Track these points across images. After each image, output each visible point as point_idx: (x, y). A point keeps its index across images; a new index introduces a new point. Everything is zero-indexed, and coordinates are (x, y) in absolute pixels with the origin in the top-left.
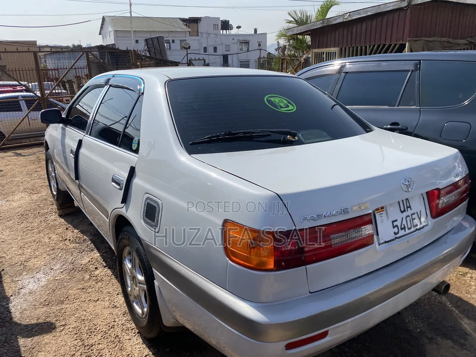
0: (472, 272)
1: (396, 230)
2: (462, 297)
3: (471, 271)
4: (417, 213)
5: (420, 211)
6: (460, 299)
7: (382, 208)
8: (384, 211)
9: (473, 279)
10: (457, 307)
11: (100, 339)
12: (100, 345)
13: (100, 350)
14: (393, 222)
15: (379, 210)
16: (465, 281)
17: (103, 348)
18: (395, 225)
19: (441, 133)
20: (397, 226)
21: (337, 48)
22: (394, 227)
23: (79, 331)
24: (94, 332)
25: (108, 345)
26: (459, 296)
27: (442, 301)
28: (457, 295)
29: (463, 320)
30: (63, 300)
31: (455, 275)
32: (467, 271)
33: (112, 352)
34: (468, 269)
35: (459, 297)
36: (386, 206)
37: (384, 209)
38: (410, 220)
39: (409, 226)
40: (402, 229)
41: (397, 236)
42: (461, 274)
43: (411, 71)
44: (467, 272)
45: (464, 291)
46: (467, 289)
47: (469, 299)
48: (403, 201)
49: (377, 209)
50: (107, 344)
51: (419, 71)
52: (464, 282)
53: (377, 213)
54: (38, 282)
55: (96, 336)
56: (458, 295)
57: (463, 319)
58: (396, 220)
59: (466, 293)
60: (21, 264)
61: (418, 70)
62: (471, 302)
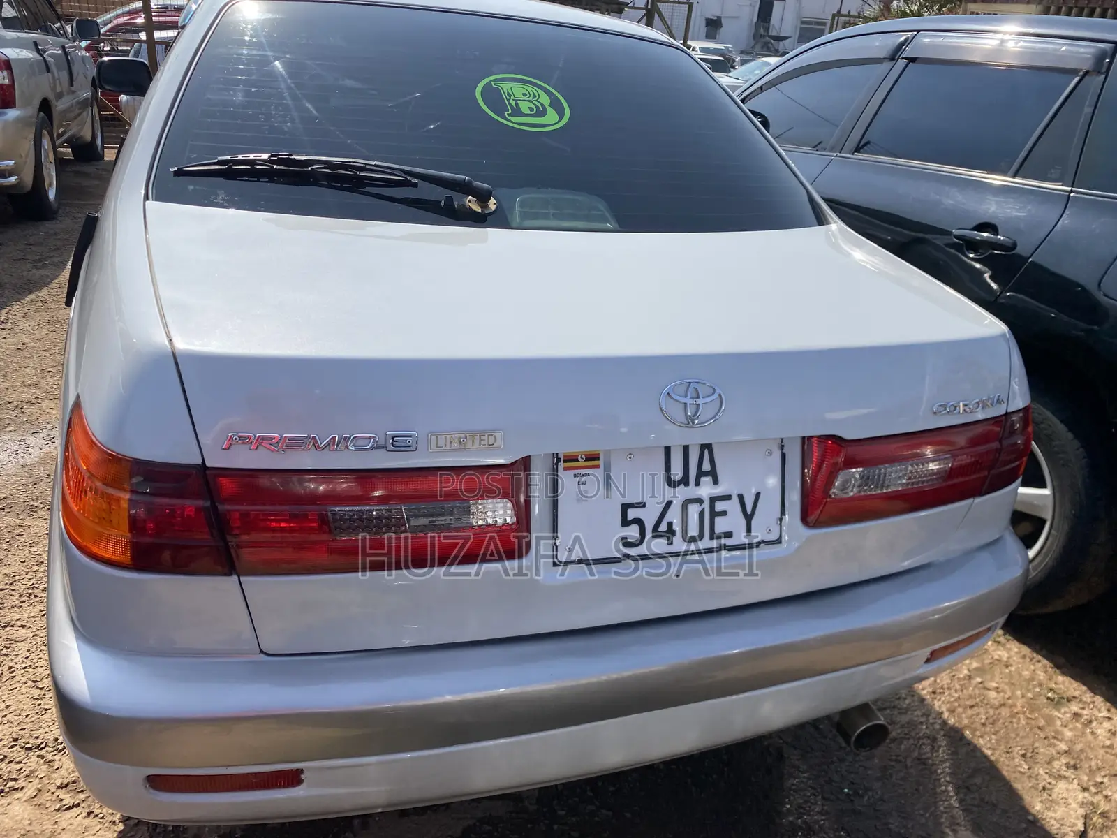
0: (1089, 700)
1: (633, 532)
2: (999, 766)
3: (1088, 697)
4: (741, 497)
5: (758, 495)
6: (991, 771)
7: (593, 457)
8: (598, 467)
9: (1077, 721)
10: (963, 788)
11: (33, 617)
12: (24, 631)
13: (12, 642)
14: (625, 508)
15: (577, 461)
16: (1050, 720)
17: (21, 639)
18: (630, 518)
19: (1103, 277)
20: (639, 522)
21: (1034, 6)
22: (625, 523)
23: (11, 584)
24: (36, 596)
25: (36, 635)
26: (993, 758)
27: (928, 758)
28: (988, 752)
29: (954, 831)
30: (36, 507)
31: (1030, 695)
32: (1076, 694)
33: (33, 654)
34: (1085, 688)
35: (991, 762)
36: (608, 452)
37: (601, 462)
38: (702, 514)
39: (693, 531)
40: (656, 533)
41: (633, 552)
42: (1048, 698)
43: (1081, 73)
44: (1075, 697)
45: (1019, 748)
46: (1036, 745)
47: (1018, 775)
48: (686, 449)
49: (571, 459)
50: (36, 633)
51: (1103, 76)
52: (1042, 723)
53: (565, 469)
54: (22, 455)
55: (31, 607)
56: (992, 754)
57: (956, 827)
58: (642, 505)
59: (1024, 755)
60: (17, 406)
61: (1102, 73)
62: (1017, 786)
